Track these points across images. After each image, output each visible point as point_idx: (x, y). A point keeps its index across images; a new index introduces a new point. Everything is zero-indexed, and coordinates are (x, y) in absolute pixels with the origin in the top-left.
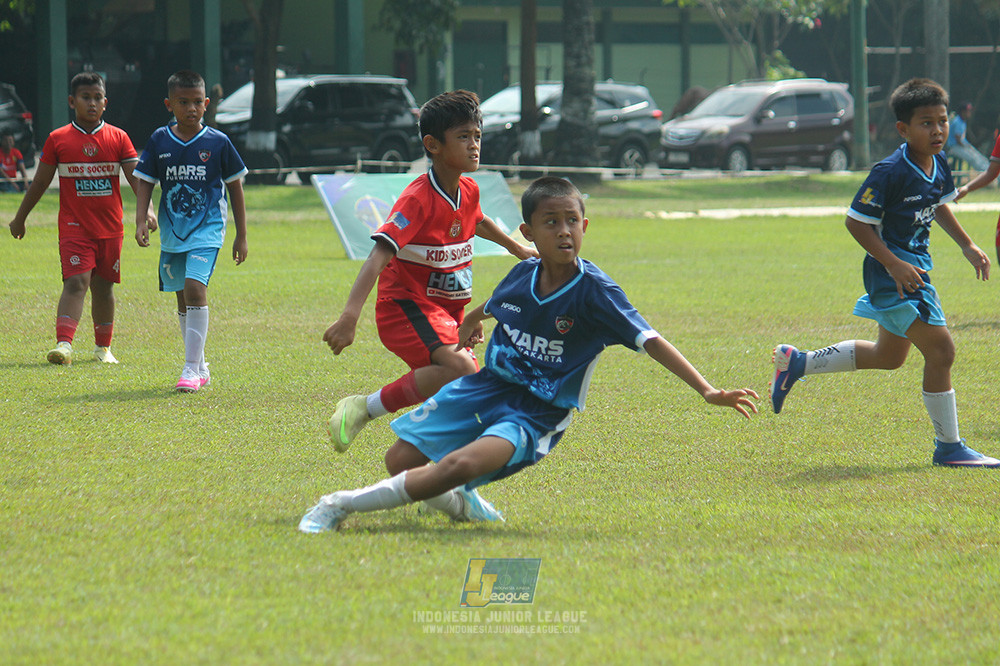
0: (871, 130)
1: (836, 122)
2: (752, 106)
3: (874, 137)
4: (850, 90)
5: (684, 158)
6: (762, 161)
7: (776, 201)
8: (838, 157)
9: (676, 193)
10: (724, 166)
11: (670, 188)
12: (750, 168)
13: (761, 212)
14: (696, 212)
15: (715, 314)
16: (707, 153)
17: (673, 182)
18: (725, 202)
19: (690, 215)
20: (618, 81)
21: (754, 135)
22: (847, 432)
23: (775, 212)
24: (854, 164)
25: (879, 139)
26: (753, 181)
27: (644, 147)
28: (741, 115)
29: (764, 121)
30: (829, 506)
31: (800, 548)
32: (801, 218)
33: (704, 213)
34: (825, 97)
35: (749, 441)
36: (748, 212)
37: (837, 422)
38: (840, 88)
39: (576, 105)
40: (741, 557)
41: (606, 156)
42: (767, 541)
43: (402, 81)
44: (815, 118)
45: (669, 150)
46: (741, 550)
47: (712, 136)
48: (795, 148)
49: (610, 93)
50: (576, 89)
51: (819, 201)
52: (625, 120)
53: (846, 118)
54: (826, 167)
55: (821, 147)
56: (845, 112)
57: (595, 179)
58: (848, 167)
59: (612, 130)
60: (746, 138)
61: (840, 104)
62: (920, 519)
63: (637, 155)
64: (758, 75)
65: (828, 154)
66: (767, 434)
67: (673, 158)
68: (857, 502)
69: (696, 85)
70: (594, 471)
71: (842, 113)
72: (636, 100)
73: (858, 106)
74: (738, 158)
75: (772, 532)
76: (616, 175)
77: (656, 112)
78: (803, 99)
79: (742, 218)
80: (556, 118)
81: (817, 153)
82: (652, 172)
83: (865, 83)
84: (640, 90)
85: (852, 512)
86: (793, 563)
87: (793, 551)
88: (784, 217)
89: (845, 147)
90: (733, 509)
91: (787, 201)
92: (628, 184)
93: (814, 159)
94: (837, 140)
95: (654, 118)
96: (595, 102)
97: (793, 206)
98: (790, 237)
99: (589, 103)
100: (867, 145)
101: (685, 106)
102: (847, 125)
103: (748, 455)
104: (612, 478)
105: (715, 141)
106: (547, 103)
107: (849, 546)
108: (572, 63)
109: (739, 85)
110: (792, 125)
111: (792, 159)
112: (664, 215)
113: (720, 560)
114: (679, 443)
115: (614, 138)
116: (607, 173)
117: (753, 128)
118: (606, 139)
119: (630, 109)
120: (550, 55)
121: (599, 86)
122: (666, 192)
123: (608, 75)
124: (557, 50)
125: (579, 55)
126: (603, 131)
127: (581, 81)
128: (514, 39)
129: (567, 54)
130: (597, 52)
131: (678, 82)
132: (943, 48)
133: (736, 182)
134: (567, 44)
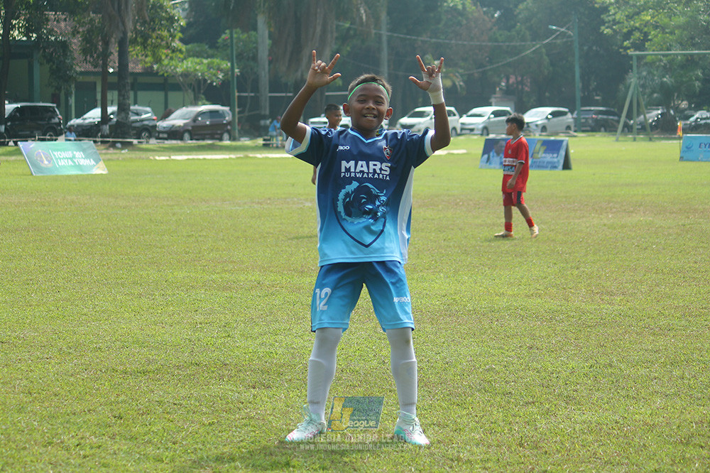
0: (238, 125)
1: (225, 122)
2: (192, 115)
3: (240, 128)
4: (230, 110)
5: (165, 136)
6: (196, 137)
7: (201, 153)
8: (226, 136)
9: (162, 150)
10: (181, 139)
11: (160, 147)
12: (191, 139)
13: (195, 157)
14: (170, 157)
16: (174, 134)
17: (161, 145)
18: (182, 153)
19: (167, 158)
20: (139, 106)
21: (193, 127)
22: (226, 244)
23: (201, 157)
24: (232, 138)
26: (192, 145)
27: (149, 131)
28: (187, 119)
29: (197, 122)
30: (218, 273)
32: (211, 159)
33: (173, 157)
34: (221, 112)
35: (188, 247)
36: (191, 157)
37: (223, 240)
38: (226, 109)
39: (123, 115)
40: (182, 294)
41: (134, 135)
43: (55, 105)
44: (217, 120)
45: (160, 132)
46: (182, 291)
47: (176, 127)
48: (209, 132)
49: (137, 110)
50: (123, 108)
51: (217, 152)
52: (142, 120)
53: (229, 121)
54: (221, 139)
55: (219, 132)
56: (228, 118)
57: (131, 143)
58: (230, 139)
59: (137, 125)
60: (190, 128)
61: (226, 115)
62: (253, 278)
63: (147, 134)
64: (195, 103)
65: (222, 135)
66: (195, 245)
67: (161, 136)
68: (229, 272)
69: (170, 107)
70: (126, 259)
71: (227, 118)
72: (147, 113)
73: (234, 115)
74: (187, 136)
75: (195, 284)
76: (139, 142)
77: (154, 117)
78: (212, 113)
79: (188, 159)
80: (115, 120)
81: (217, 134)
82: (153, 141)
83: (237, 107)
84: (148, 109)
85: (227, 275)
86: (203, 296)
87: (203, 291)
88: (204, 159)
89: (228, 132)
90: (180, 275)
91: (205, 153)
92: (144, 146)
93: (216, 136)
94: (225, 129)
95: (154, 120)
96: (130, 113)
97: (208, 154)
98: (206, 167)
99: (128, 114)
100: (237, 131)
101: (166, 115)
102: (229, 123)
104: (133, 262)
105: (178, 129)
106: (112, 114)
107: (225, 289)
108: (121, 98)
109: (187, 107)
110: (208, 123)
111: (207, 136)
112: (157, 158)
114: (160, 248)
115: (138, 127)
116: (135, 141)
117: (193, 124)
118: (135, 128)
119: (144, 116)
120: (113, 95)
121: (132, 108)
122: (158, 149)
123: (135, 103)
124: (116, 93)
125: (124, 96)
126: (134, 125)
127: (125, 105)
128: (99, 89)
129: (119, 95)
130: (131, 94)
131: (163, 106)
132: (266, 94)
133: (186, 145)
134: (120, 92)
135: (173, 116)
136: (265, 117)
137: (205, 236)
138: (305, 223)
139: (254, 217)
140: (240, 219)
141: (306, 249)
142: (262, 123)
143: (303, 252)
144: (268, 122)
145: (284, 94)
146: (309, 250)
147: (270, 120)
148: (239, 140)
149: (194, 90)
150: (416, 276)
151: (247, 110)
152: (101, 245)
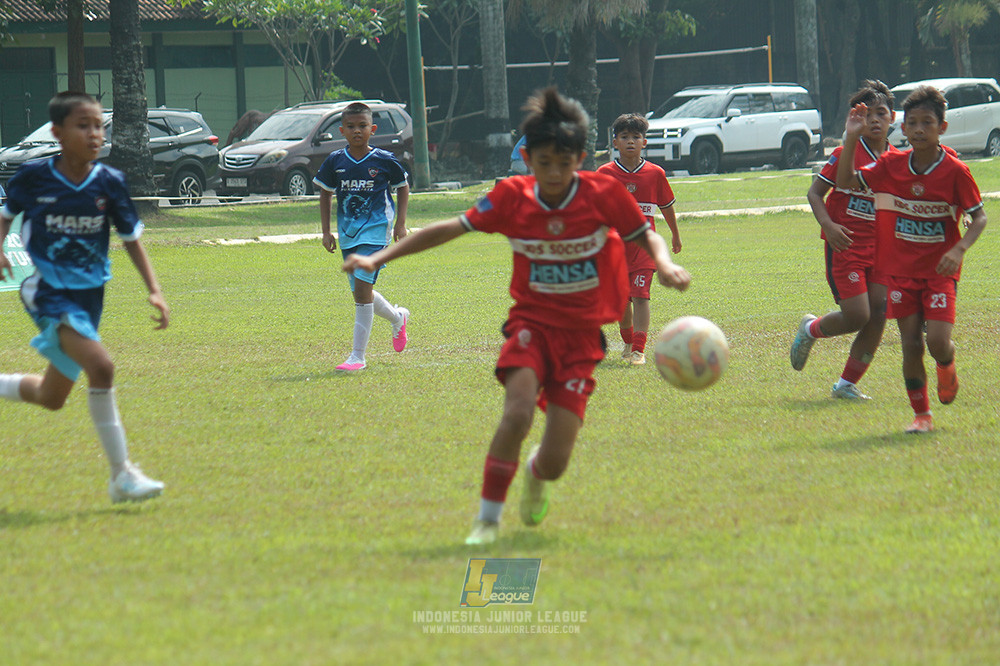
0: (431, 149)
1: (396, 141)
2: (312, 127)
3: (434, 156)
4: (407, 110)
5: (242, 183)
9: (235, 219)
10: (284, 190)
11: (229, 214)
12: (309, 191)
14: (256, 239)
15: (275, 342)
16: (266, 178)
17: (232, 208)
18: (285, 227)
19: (249, 241)
20: (170, 107)
21: (312, 158)
22: (408, 457)
25: (439, 158)
27: (198, 172)
28: (301, 139)
29: (323, 144)
30: (390, 534)
31: (359, 579)
33: (263, 239)
34: (386, 117)
35: (310, 470)
37: (399, 448)
38: (397, 108)
39: (128, 132)
40: (298, 591)
41: (159, 184)
42: (325, 573)
45: (226, 175)
46: (299, 584)
47: (270, 160)
49: (164, 119)
50: (128, 115)
52: (181, 146)
53: (404, 138)
56: (405, 130)
57: (153, 207)
59: (168, 156)
60: (306, 161)
61: (399, 124)
63: (194, 182)
64: (316, 97)
66: (327, 463)
67: (230, 183)
69: (251, 108)
71: (400, 131)
72: (194, 124)
73: (417, 125)
74: (297, 181)
76: (173, 203)
77: (212, 137)
79: (302, 242)
82: (210, 198)
83: (424, 103)
84: (195, 115)
86: (352, 595)
87: (351, 581)
90: (291, 541)
92: (186, 212)
95: (210, 142)
96: (147, 127)
99: (143, 129)
100: (428, 165)
101: (243, 129)
102: (407, 144)
103: (308, 485)
105: (275, 164)
108: (122, 89)
109: (296, 106)
112: (222, 241)
113: (275, 595)
115: (169, 164)
116: (164, 201)
117: (311, 151)
118: (161, 166)
119: (184, 136)
120: (99, 81)
121: (151, 113)
122: (228, 219)
123: (160, 102)
124: (107, 76)
125: (129, 82)
126: (157, 157)
127: (133, 106)
128: (62, 66)
129: (117, 81)
130: (149, 76)
131: (233, 106)
132: (498, 63)
133: (295, 205)
134: (117, 71)
135: (260, 131)
136: (498, 126)
137: (353, 441)
138: (613, 397)
139: (478, 386)
140: (444, 393)
141: (617, 464)
142: (493, 139)
143: (609, 470)
144: (508, 137)
145: (549, 64)
146: (624, 467)
147: (513, 132)
148: (435, 189)
149: (311, 62)
150: (905, 523)
151: (451, 110)
152: (82, 473)
